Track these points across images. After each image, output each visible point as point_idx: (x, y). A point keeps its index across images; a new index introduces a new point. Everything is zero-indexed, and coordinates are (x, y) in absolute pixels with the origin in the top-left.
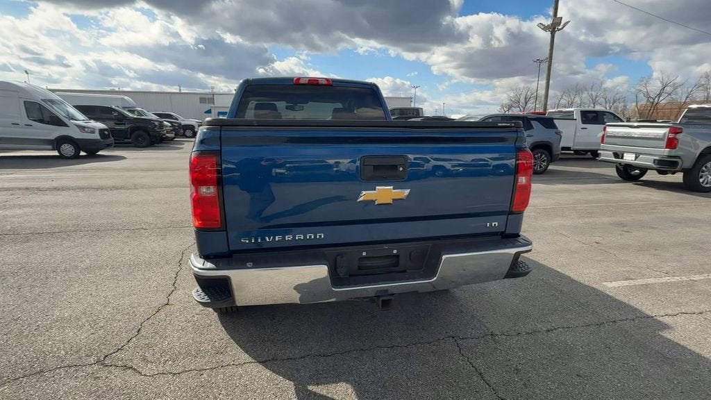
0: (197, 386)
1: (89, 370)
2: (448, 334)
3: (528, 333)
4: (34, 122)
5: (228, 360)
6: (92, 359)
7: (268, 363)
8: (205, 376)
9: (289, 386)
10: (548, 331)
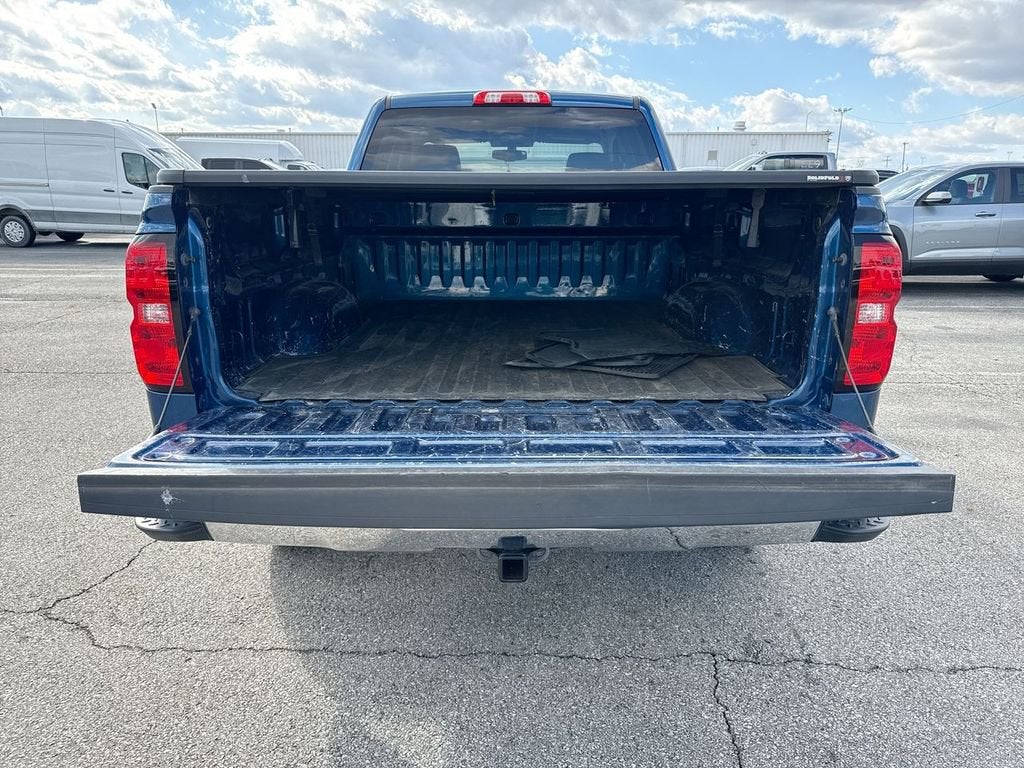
0: (169, 681)
1: (21, 622)
2: (705, 646)
3: (899, 670)
4: (136, 187)
5: (246, 637)
6: (34, 603)
7: (313, 656)
8: (193, 663)
9: (327, 709)
10: (954, 670)
